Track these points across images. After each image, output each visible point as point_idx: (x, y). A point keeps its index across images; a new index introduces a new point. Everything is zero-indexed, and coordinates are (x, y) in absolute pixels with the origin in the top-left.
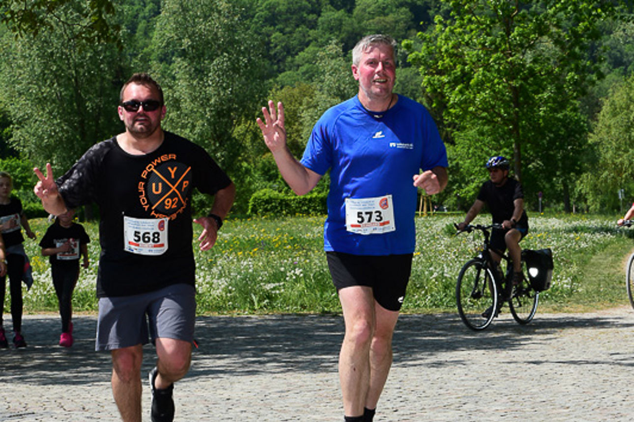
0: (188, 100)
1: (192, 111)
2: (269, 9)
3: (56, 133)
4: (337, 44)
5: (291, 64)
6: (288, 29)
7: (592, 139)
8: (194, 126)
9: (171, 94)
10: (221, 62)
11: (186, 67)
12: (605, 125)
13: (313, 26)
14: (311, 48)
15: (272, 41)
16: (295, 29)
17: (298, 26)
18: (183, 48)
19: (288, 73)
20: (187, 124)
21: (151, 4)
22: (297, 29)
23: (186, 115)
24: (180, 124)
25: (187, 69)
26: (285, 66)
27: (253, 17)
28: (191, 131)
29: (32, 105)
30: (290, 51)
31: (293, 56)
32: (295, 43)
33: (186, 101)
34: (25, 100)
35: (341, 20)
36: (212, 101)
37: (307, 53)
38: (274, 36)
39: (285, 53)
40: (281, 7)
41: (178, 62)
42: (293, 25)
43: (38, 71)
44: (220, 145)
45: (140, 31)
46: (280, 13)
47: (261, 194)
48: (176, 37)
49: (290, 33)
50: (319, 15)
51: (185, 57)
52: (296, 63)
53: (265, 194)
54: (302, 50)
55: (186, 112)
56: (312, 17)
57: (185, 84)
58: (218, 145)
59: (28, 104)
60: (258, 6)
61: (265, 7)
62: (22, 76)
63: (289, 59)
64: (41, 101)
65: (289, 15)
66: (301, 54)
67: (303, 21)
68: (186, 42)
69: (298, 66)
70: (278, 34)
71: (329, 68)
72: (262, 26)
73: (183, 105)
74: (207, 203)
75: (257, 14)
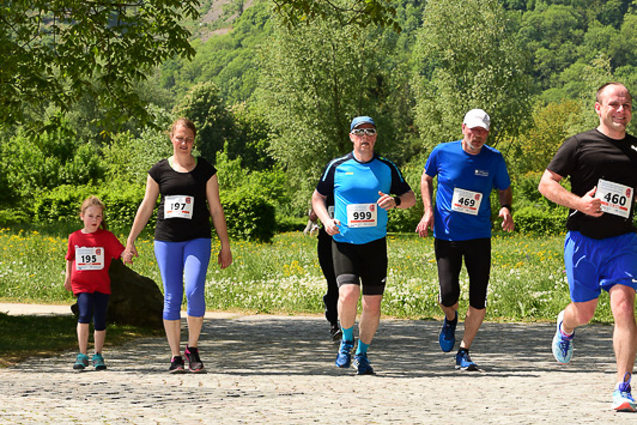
0: (450, 113)
2: (533, 24)
3: (316, 143)
4: (605, 59)
5: (556, 81)
6: (552, 45)
9: (432, 106)
10: (486, 74)
11: (449, 78)
13: (579, 41)
14: (577, 64)
15: (537, 56)
16: (560, 45)
17: (563, 42)
18: (445, 58)
19: (552, 90)
20: (449, 138)
21: (412, 16)
22: (563, 45)
23: (448, 128)
24: (441, 137)
25: (450, 81)
26: (550, 82)
27: (517, 31)
29: (291, 114)
30: (555, 67)
31: (558, 72)
32: (562, 58)
33: (447, 114)
34: (284, 109)
35: (608, 37)
37: (573, 69)
38: (539, 51)
39: (550, 70)
40: (546, 21)
41: (440, 71)
42: (558, 41)
43: (297, 79)
45: (400, 44)
46: (545, 29)
47: (523, 212)
48: (438, 48)
49: (555, 48)
50: (586, 31)
51: (448, 68)
52: (561, 79)
53: (527, 212)
54: (568, 66)
55: (448, 125)
56: (577, 32)
57: (447, 96)
59: (286, 113)
60: (522, 21)
61: (530, 22)
62: (281, 85)
63: (554, 75)
64: (300, 110)
65: (554, 30)
66: (566, 70)
67: (569, 37)
68: (449, 52)
69: (563, 83)
70: (543, 49)
71: (597, 82)
72: (527, 41)
73: (444, 118)
75: (522, 29)
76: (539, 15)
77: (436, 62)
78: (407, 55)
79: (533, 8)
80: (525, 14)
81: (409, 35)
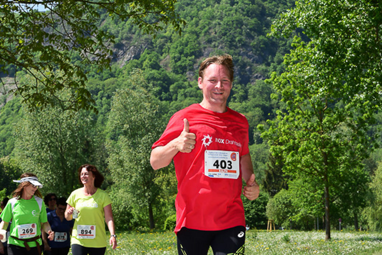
0: (128, 161)
1: (130, 167)
3: (49, 180)
7: (371, 186)
8: (131, 177)
10: (147, 138)
11: (126, 141)
12: (380, 178)
18: (124, 129)
20: (127, 175)
21: (106, 105)
23: (127, 170)
24: (123, 176)
25: (127, 143)
27: (167, 113)
28: (130, 180)
29: (35, 163)
33: (126, 162)
34: (30, 160)
36: (142, 162)
41: (122, 137)
43: (38, 143)
44: (148, 188)
45: (99, 121)
47: (172, 218)
48: (120, 124)
51: (126, 135)
53: (174, 218)
55: (127, 168)
57: (125, 151)
58: (146, 188)
59: (32, 163)
60: (170, 107)
62: (29, 146)
64: (40, 161)
68: (126, 126)
73: (125, 164)
74: (139, 223)
75: (170, 111)
76: (179, 104)
77: (120, 132)
78: (103, 127)
79: (176, 99)
80: (172, 103)
81: (104, 116)
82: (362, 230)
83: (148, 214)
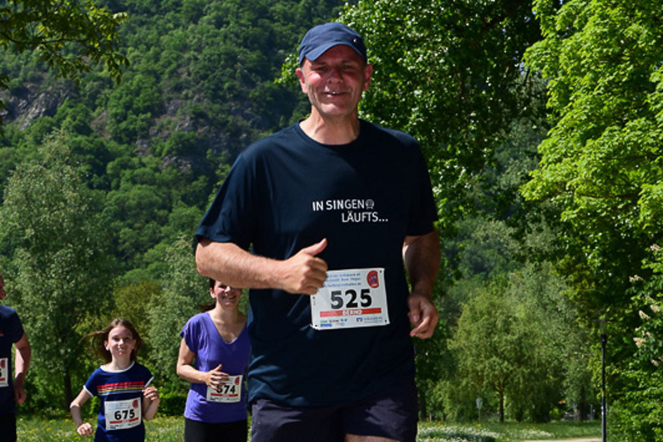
0: (30, 293)
1: (33, 304)
2: (117, 204)
4: (186, 239)
5: (140, 262)
6: (137, 225)
7: (451, 345)
8: (35, 321)
9: (12, 286)
10: (66, 253)
11: (29, 258)
12: (465, 330)
13: (164, 222)
14: (160, 245)
15: (121, 236)
16: (144, 225)
17: (147, 222)
18: (26, 237)
19: (136, 270)
20: (28, 318)
22: (147, 225)
23: (27, 308)
25: (30, 260)
26: (134, 263)
27: (101, 211)
28: (32, 326)
30: (139, 247)
31: (142, 253)
32: (146, 239)
33: (27, 294)
35: (193, 217)
36: (55, 294)
37: (157, 250)
38: (123, 231)
39: (134, 250)
40: (131, 201)
41: (20, 251)
42: (143, 221)
44: (63, 341)
46: (130, 208)
48: (19, 227)
49: (140, 229)
50: (170, 211)
51: (28, 248)
52: (145, 260)
54: (152, 247)
55: (28, 305)
56: (162, 213)
57: (27, 276)
58: (60, 340)
60: (106, 201)
61: (115, 202)
63: (138, 256)
65: (138, 210)
66: (151, 251)
67: (154, 217)
68: (30, 232)
69: (147, 264)
70: (127, 229)
71: (179, 263)
72: (110, 221)
73: (25, 298)
74: (47, 402)
75: (106, 209)
76: (123, 195)
77: (18, 242)
79: (117, 187)
80: (110, 194)
82: (433, 419)
83: (63, 387)
